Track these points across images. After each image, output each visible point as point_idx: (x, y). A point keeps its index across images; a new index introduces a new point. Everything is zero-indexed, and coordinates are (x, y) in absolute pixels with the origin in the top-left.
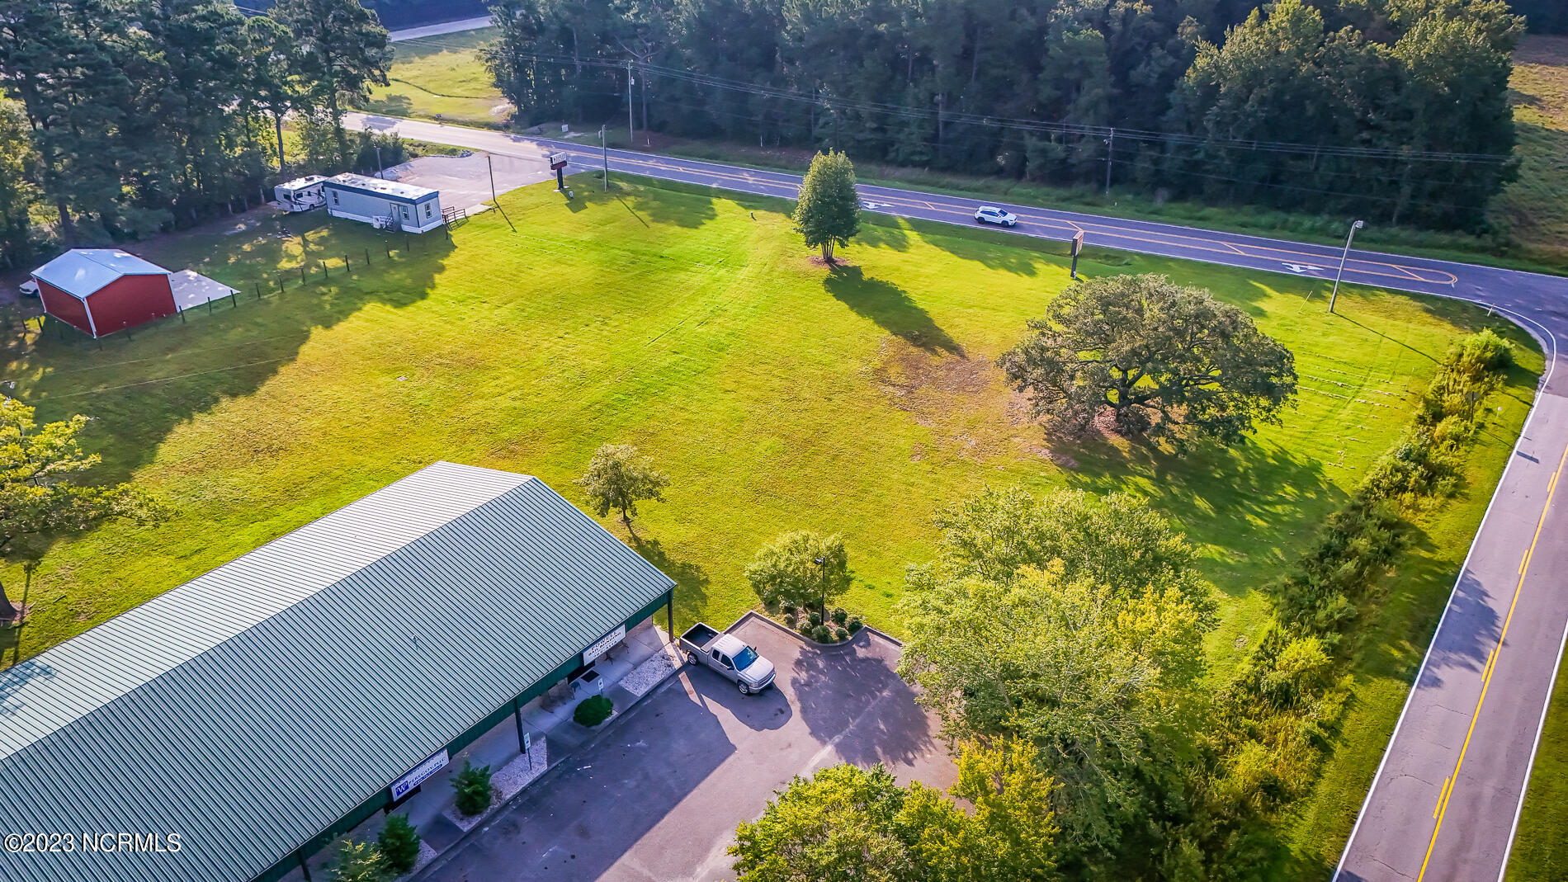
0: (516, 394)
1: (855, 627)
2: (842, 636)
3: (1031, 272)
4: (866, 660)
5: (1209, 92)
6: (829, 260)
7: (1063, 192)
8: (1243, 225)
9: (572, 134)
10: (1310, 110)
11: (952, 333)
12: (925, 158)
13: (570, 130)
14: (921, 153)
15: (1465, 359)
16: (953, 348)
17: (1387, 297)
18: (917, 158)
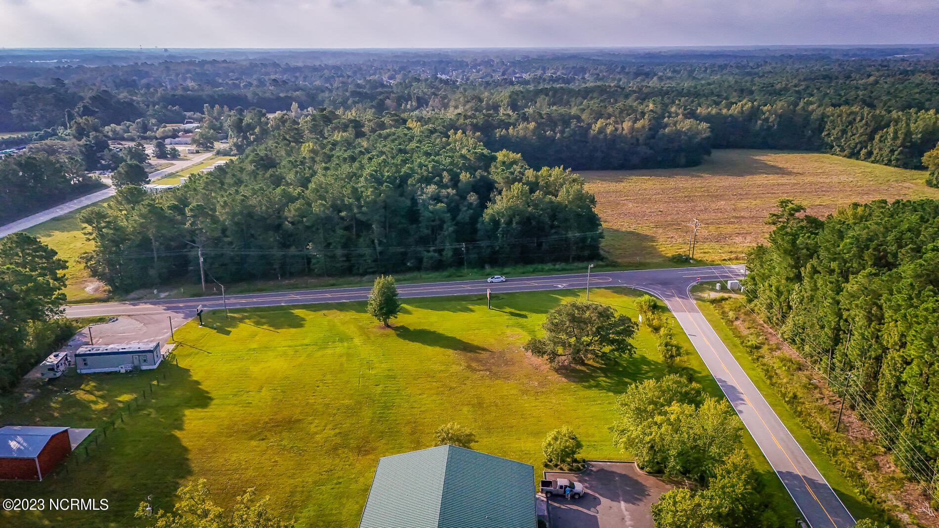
0: (330, 426)
1: (584, 461)
2: (583, 466)
3: (472, 311)
4: (598, 471)
5: (495, 223)
6: (388, 326)
7: (446, 273)
8: (523, 273)
9: (163, 295)
10: (534, 223)
11: (475, 343)
12: (373, 270)
13: (159, 292)
14: (372, 268)
15: (644, 307)
16: (484, 349)
17: (598, 290)
18: (370, 270)
